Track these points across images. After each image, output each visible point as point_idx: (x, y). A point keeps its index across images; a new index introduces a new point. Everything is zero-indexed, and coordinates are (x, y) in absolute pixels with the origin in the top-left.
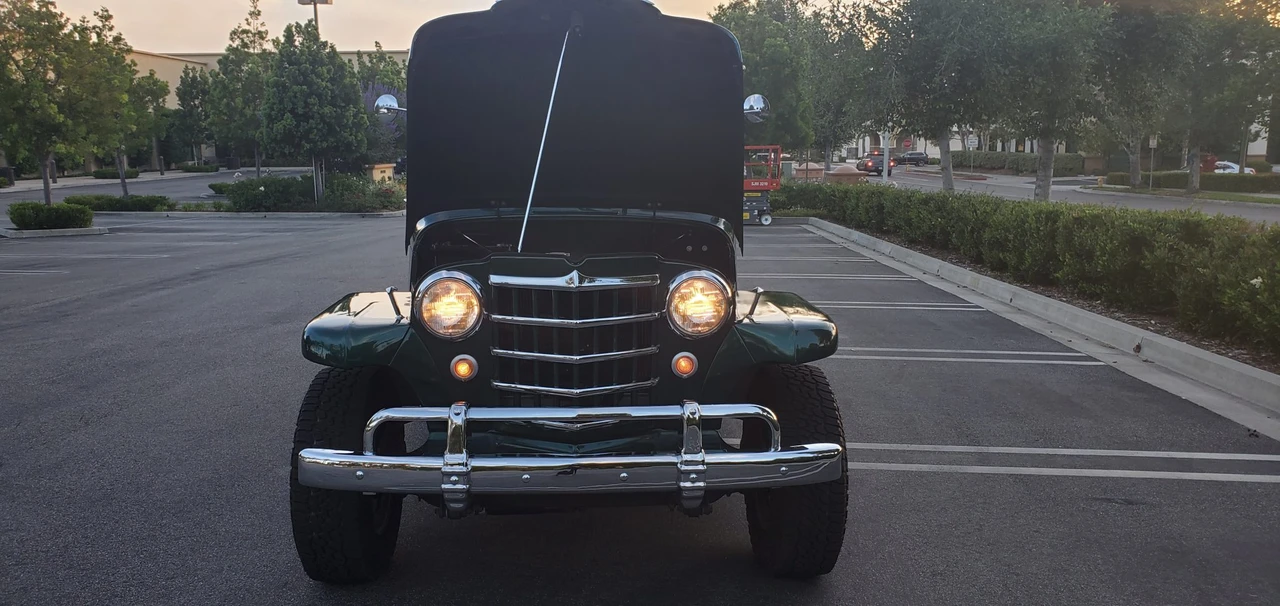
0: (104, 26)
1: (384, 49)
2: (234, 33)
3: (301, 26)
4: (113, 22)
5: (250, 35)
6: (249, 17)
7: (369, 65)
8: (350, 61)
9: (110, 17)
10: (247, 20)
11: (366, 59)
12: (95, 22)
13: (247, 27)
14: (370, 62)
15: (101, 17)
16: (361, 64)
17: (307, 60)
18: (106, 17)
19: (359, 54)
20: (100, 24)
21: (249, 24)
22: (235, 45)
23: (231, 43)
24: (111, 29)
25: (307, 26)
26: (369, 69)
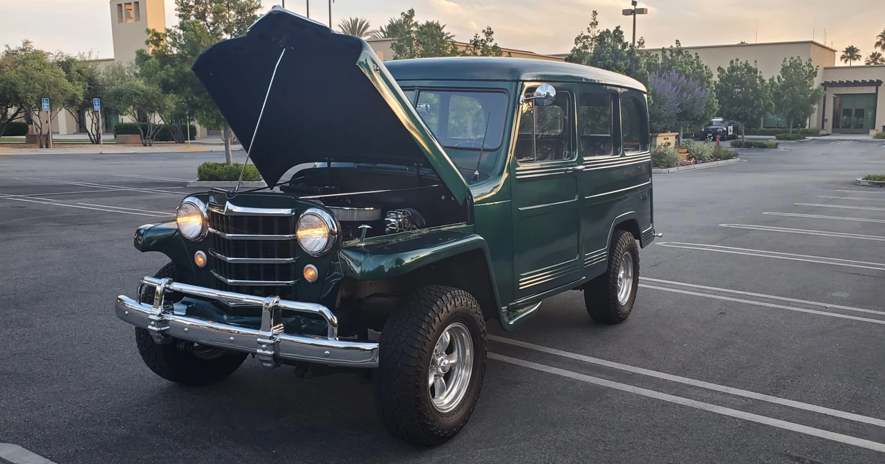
0: (487, 39)
1: (682, 46)
2: (578, 38)
3: (610, 32)
4: (493, 36)
5: (589, 39)
6: (590, 27)
7: (670, 58)
8: (657, 55)
9: (492, 32)
10: (588, 29)
11: (668, 53)
12: (482, 36)
13: (588, 34)
14: (671, 55)
15: (487, 33)
16: (665, 57)
17: (611, 56)
18: (489, 33)
19: (663, 50)
20: (485, 38)
21: (589, 32)
22: (577, 48)
23: (575, 46)
24: (491, 41)
25: (615, 31)
26: (669, 61)
